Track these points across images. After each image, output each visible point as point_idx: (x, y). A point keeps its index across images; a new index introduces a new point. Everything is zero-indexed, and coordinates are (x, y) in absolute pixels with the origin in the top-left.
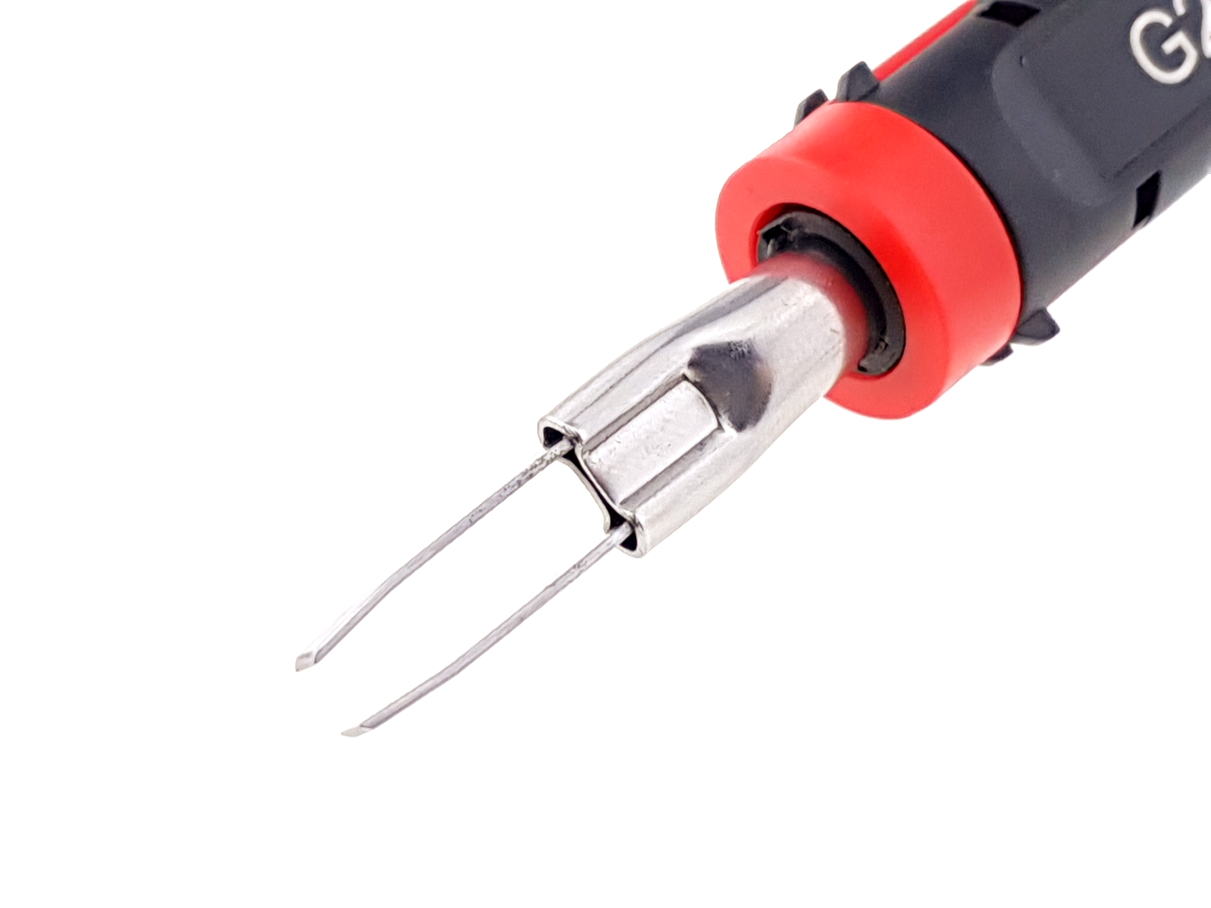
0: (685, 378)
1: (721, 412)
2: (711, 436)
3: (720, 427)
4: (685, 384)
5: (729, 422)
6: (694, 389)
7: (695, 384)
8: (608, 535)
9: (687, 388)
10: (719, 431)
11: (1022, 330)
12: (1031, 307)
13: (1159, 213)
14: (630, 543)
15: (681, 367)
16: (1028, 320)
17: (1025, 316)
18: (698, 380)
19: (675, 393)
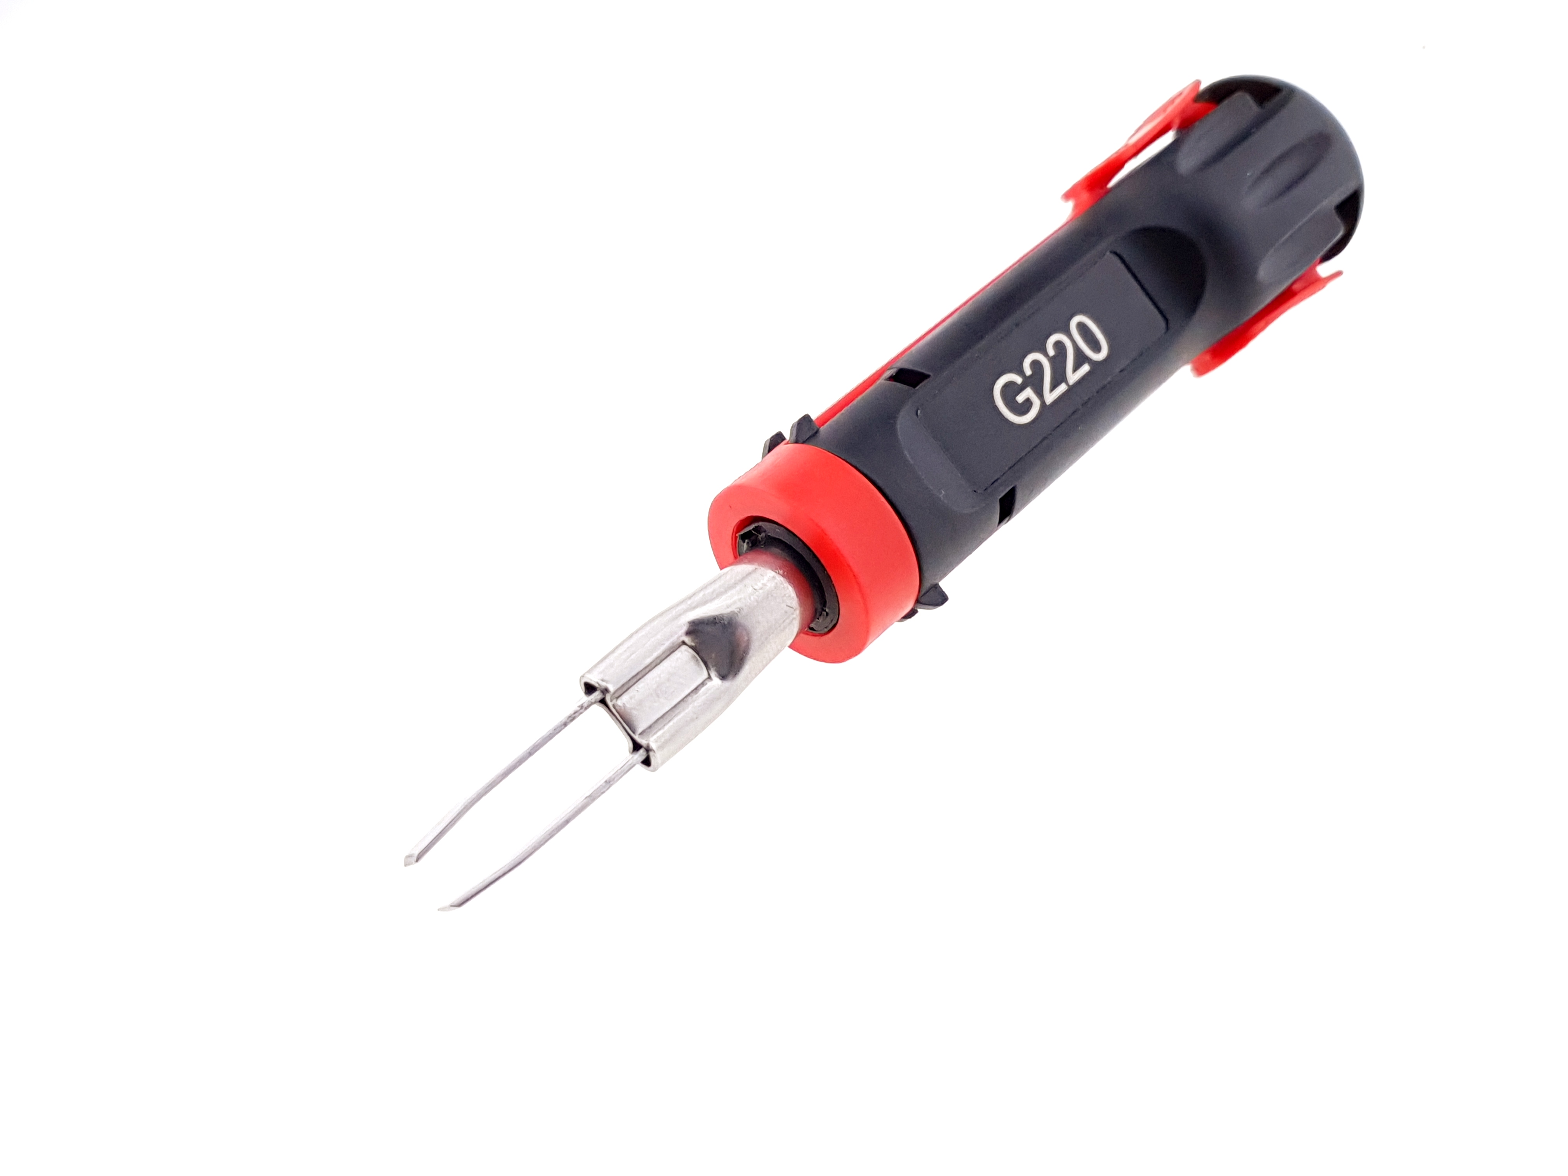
0: (684, 643)
1: (710, 666)
2: (703, 684)
3: (709, 677)
4: (684, 647)
5: (716, 673)
6: (691, 650)
7: (691, 647)
8: (631, 756)
9: (685, 650)
10: (709, 680)
11: (923, 600)
12: (927, 585)
13: (1017, 513)
14: (647, 762)
15: (681, 636)
16: (925, 594)
17: (923, 591)
18: (693, 644)
19: (677, 654)
